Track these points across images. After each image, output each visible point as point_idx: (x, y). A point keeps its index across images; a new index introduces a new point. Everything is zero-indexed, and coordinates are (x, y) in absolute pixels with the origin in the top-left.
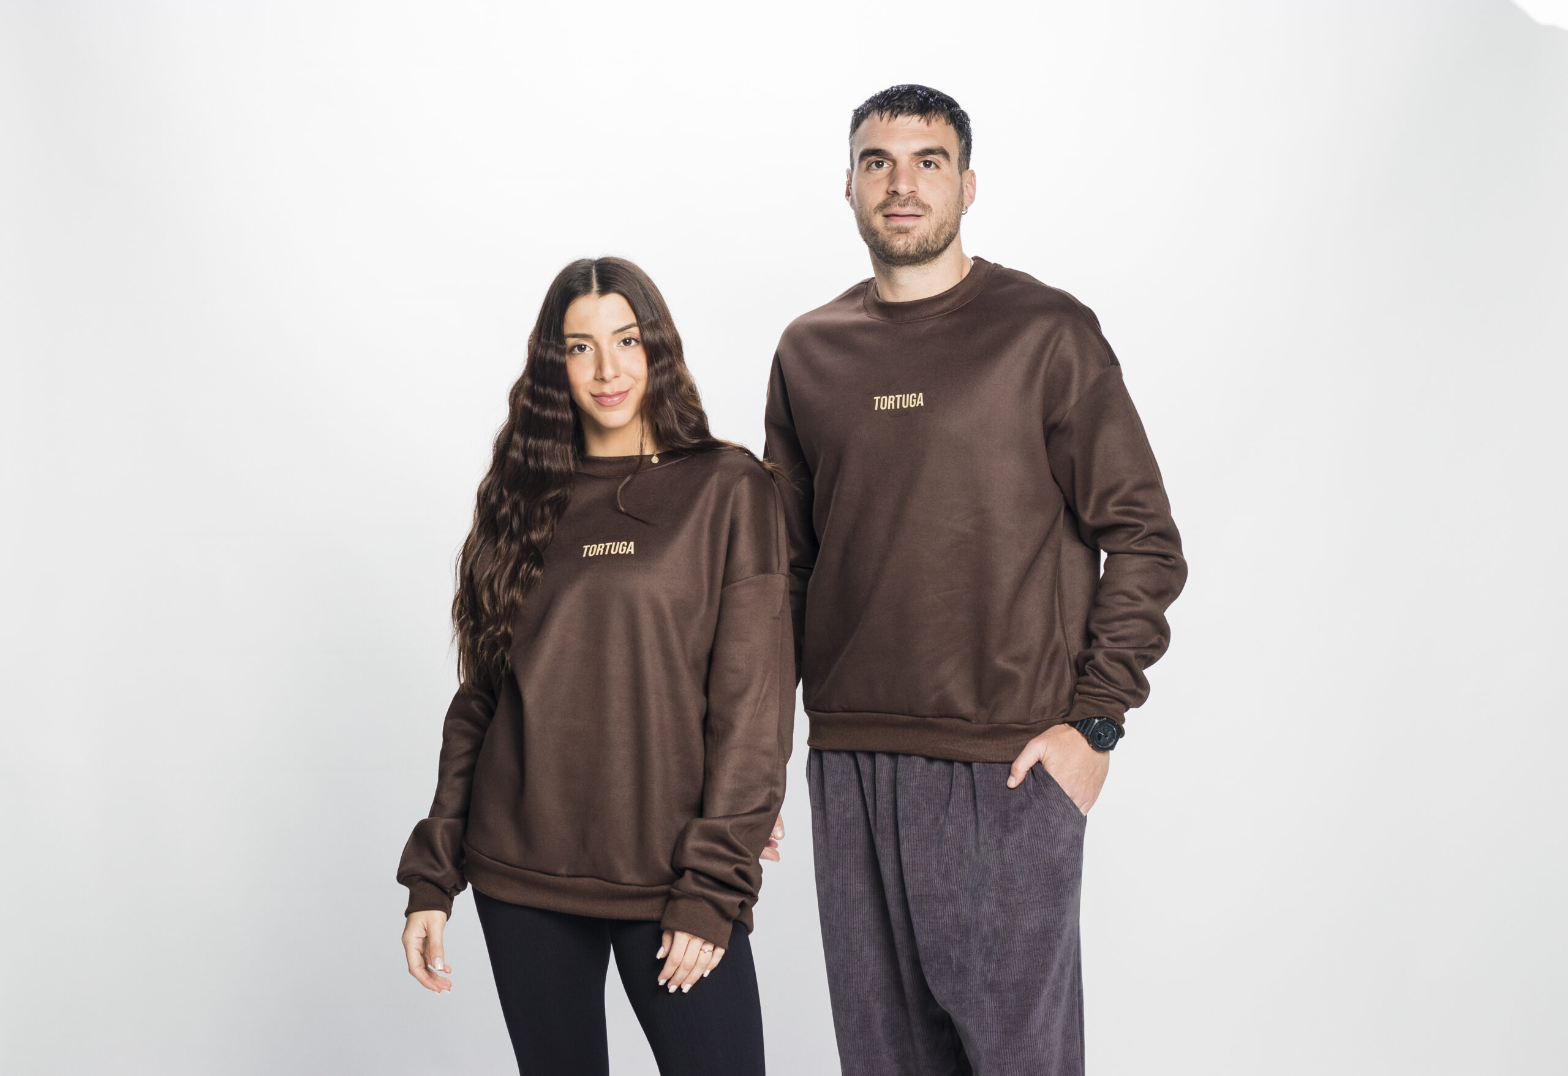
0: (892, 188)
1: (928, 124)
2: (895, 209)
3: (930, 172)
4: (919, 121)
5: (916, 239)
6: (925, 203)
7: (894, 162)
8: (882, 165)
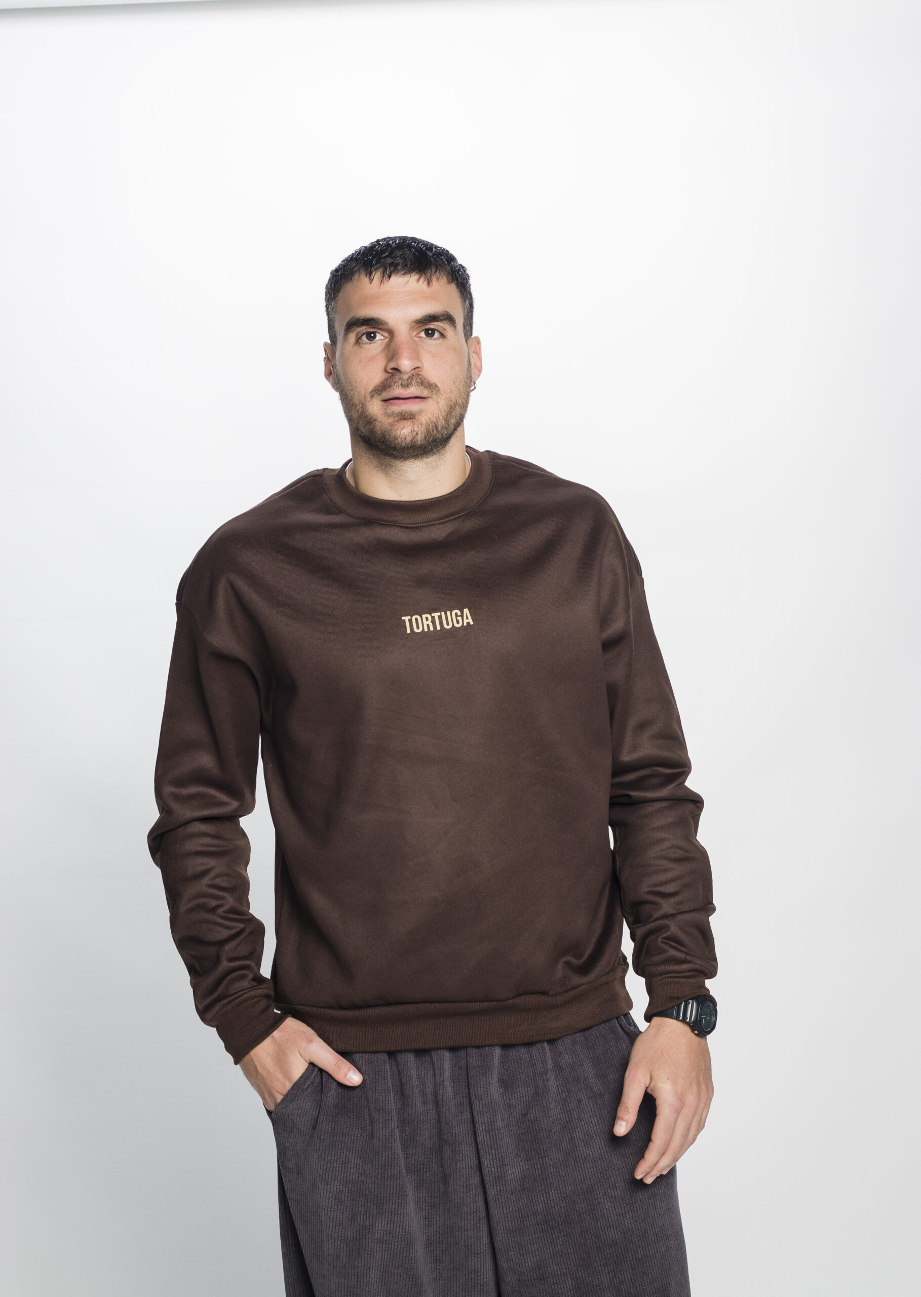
0: (392, 365)
1: (428, 284)
2: (398, 391)
3: (433, 343)
4: (418, 281)
6: (431, 382)
8: (375, 337)
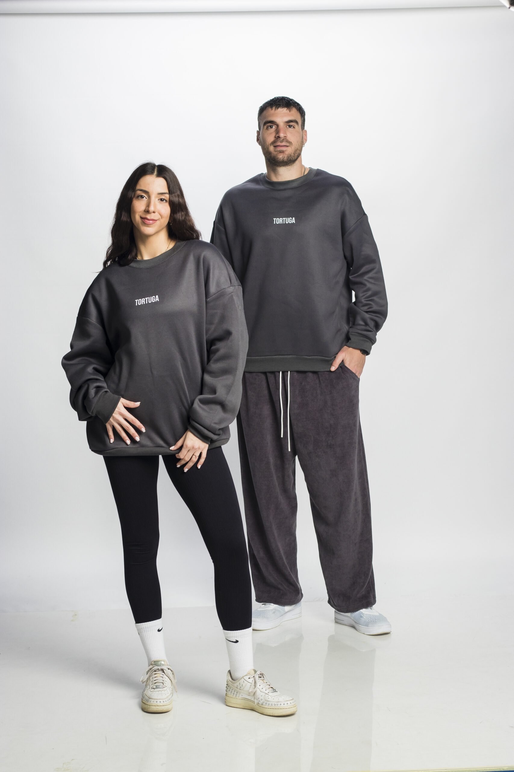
1: (290, 111)
2: (279, 144)
4: (287, 110)
5: (286, 155)
6: (290, 141)
8: (273, 127)
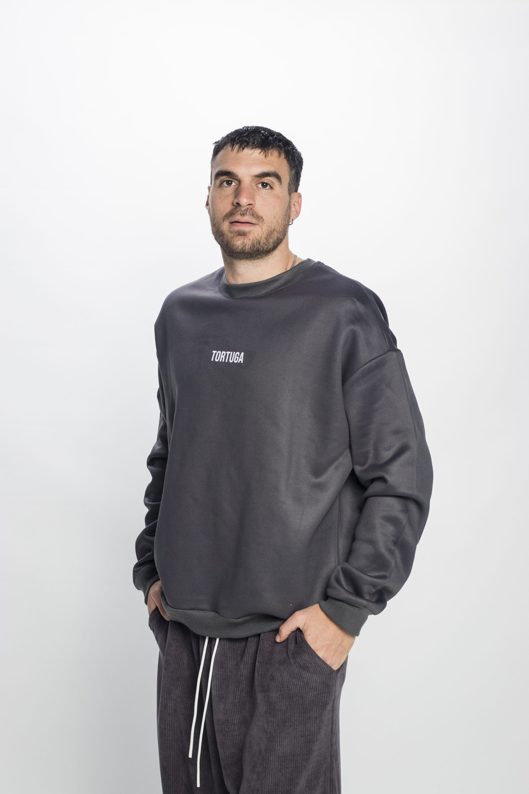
1: (266, 155)
4: (260, 153)
5: (251, 241)
7: (240, 182)
8: (231, 183)
